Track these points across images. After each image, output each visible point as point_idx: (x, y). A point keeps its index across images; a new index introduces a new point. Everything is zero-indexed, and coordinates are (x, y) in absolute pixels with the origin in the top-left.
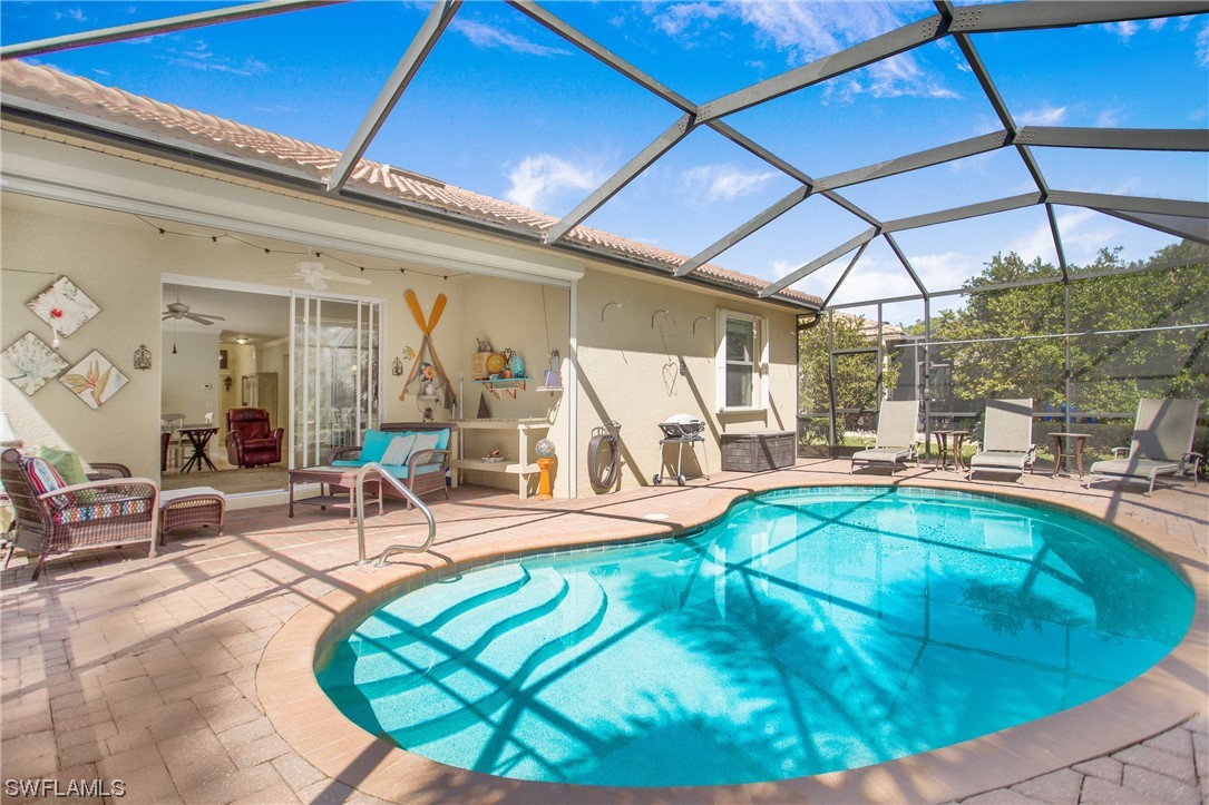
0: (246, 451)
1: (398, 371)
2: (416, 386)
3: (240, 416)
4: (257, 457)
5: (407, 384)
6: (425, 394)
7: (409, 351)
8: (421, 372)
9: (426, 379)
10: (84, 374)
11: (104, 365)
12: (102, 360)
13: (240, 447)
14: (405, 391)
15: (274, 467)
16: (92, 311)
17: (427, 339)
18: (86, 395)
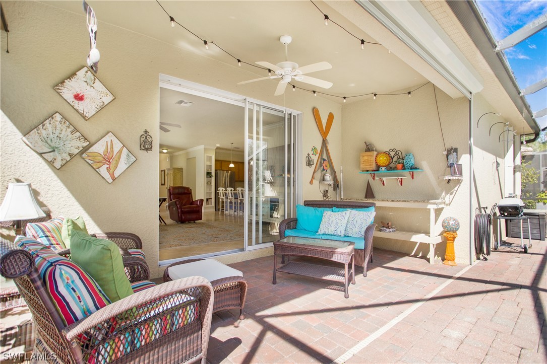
0: (183, 212)
1: (309, 164)
2: (319, 175)
3: (177, 191)
4: (188, 216)
5: (314, 173)
6: (324, 180)
7: (314, 149)
8: (321, 165)
9: (324, 170)
10: (101, 152)
11: (118, 146)
12: (115, 141)
13: (179, 210)
14: (313, 178)
15: (197, 224)
16: (108, 99)
17: (324, 143)
18: (103, 170)
